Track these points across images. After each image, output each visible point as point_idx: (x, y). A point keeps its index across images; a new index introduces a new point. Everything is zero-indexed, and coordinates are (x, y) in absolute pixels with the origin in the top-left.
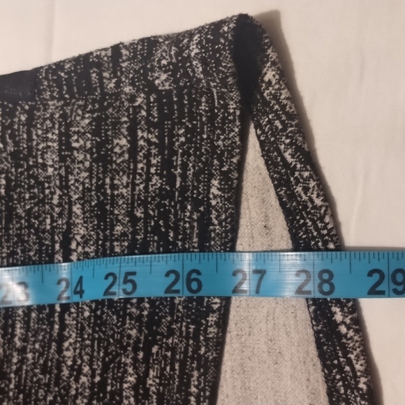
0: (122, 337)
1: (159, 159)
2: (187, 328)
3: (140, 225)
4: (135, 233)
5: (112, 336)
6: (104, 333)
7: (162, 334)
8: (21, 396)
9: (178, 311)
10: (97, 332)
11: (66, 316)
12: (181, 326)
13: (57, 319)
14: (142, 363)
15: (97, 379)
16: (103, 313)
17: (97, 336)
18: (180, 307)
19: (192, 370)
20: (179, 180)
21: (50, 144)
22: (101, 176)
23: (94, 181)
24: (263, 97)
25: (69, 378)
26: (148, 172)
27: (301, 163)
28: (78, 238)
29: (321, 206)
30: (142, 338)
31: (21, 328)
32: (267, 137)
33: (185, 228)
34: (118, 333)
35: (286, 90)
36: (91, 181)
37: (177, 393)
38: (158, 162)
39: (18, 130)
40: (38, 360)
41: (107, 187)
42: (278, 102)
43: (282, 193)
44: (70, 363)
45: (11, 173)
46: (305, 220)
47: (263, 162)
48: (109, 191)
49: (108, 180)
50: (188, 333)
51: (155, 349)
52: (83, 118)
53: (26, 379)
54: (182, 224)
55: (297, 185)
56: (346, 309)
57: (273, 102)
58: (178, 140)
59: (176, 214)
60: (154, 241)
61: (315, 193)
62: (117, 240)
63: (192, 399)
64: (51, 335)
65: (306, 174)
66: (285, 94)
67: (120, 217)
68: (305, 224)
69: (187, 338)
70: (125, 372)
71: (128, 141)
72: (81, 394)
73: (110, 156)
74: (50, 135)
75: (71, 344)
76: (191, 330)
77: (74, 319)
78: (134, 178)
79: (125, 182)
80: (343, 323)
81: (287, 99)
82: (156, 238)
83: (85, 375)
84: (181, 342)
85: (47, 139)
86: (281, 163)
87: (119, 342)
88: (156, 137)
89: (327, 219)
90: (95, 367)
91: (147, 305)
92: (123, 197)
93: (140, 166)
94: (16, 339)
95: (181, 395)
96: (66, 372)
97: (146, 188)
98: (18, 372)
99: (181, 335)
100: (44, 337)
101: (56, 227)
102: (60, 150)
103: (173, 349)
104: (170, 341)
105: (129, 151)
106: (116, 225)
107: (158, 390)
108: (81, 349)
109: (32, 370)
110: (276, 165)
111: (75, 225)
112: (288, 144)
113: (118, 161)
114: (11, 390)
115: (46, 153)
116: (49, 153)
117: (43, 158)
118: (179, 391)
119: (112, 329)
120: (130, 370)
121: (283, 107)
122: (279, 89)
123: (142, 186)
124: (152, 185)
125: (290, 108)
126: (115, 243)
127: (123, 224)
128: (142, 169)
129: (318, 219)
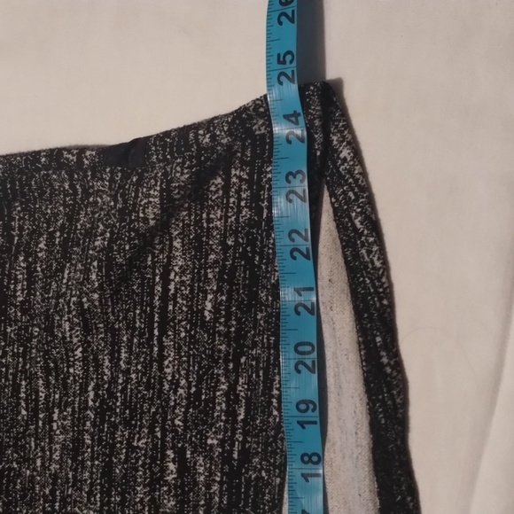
0: (213, 352)
1: (248, 193)
2: (268, 339)
3: (231, 251)
4: (225, 259)
5: (204, 352)
6: (197, 350)
7: (247, 347)
8: (127, 411)
9: (260, 325)
10: (192, 350)
11: (164, 339)
12: (263, 338)
13: (155, 342)
14: (233, 373)
15: (193, 389)
16: (196, 332)
17: (191, 352)
18: (262, 322)
19: (275, 375)
20: (265, 211)
21: (151, 199)
22: (199, 212)
23: (193, 217)
24: (338, 171)
25: (169, 391)
26: (239, 206)
27: (368, 230)
28: (177, 269)
29: (380, 268)
30: (231, 351)
31: (125, 352)
32: (340, 205)
33: (269, 254)
34: (209, 349)
35: (359, 167)
36: (190, 217)
37: (261, 396)
38: (247, 196)
39: (129, 190)
40: (142, 379)
41: (204, 221)
42: (352, 177)
43: (348, 253)
44: (169, 378)
45: (116, 227)
46: (364, 278)
47: (335, 225)
48: (205, 225)
49: (204, 216)
50: (269, 344)
51: (243, 360)
52: (182, 174)
53: (131, 396)
54: (266, 249)
55: (362, 247)
56: (391, 354)
57: (348, 176)
58: (265, 177)
59: (262, 242)
60: (241, 266)
61: (377, 256)
62: (210, 267)
63: (274, 400)
64: (152, 357)
65: (371, 239)
66: (358, 169)
67: (214, 247)
68: (364, 281)
69: (269, 348)
70: (218, 381)
71: (223, 179)
72: (179, 404)
73: (206, 194)
74: (152, 192)
75: (170, 362)
76: (272, 341)
77: (171, 341)
78: (227, 211)
79: (219, 216)
80: (388, 364)
81: (360, 174)
82: (243, 263)
83: (182, 388)
84: (264, 352)
85: (149, 196)
86: (351, 228)
87: (211, 356)
88: (247, 174)
89: (384, 280)
90: (191, 379)
91: (234, 323)
92: (217, 228)
93: (232, 200)
94: (121, 363)
95: (265, 398)
96: (167, 387)
97: (237, 219)
98: (124, 390)
99: (263, 347)
100: (145, 359)
101: (157, 262)
102: (162, 204)
103: (257, 359)
104: (254, 352)
105: (223, 188)
106: (209, 255)
107: (246, 395)
108: (179, 366)
109: (136, 388)
110: (346, 229)
111: (175, 258)
112: (359, 213)
113: (214, 198)
114: (118, 407)
115: (148, 208)
116: (150, 208)
117: (144, 213)
118: (264, 394)
119: (203, 346)
120: (223, 380)
121: (356, 181)
122: (353, 165)
123: (233, 218)
124: (243, 217)
125: (362, 182)
126: (209, 271)
127: (216, 253)
128: (234, 203)
129: (376, 279)
